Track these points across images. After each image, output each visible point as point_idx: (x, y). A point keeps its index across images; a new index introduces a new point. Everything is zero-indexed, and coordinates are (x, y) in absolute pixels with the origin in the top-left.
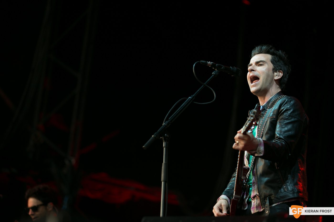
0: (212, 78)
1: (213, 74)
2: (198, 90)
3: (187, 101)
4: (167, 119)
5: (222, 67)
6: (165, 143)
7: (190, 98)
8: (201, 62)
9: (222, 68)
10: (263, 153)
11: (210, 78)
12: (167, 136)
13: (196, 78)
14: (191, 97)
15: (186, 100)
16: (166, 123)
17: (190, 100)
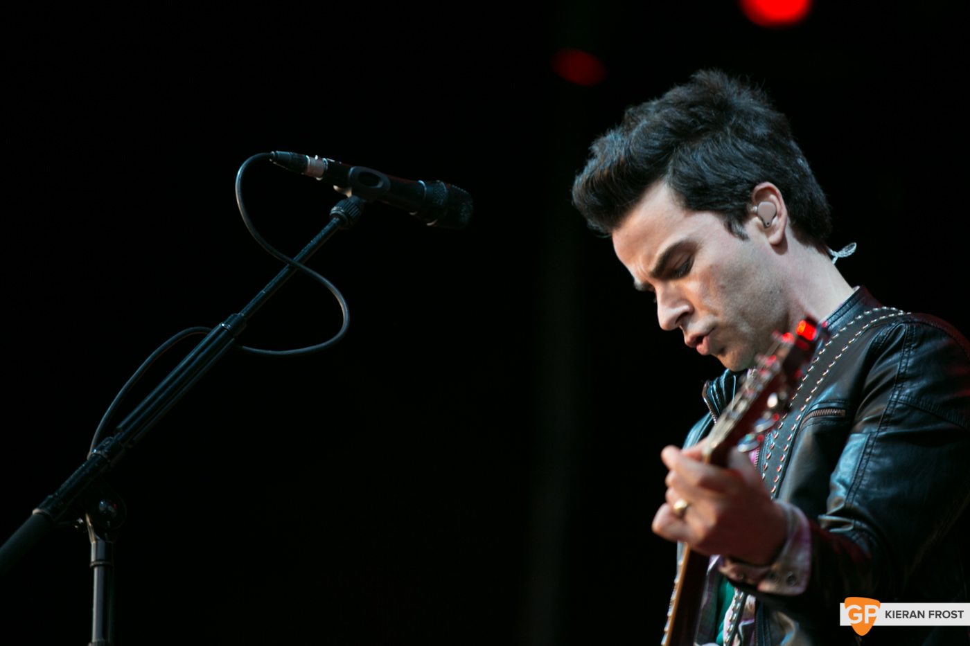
0: (330, 232)
1: (336, 215)
2: (263, 292)
3: (207, 339)
4: (108, 430)
5: (377, 179)
6: (101, 542)
7: (223, 329)
8: (276, 158)
9: (379, 186)
10: (804, 583)
11: (323, 233)
12: (110, 508)
13: (252, 231)
14: (227, 324)
15: (204, 336)
16: (101, 448)
17: (221, 336)
